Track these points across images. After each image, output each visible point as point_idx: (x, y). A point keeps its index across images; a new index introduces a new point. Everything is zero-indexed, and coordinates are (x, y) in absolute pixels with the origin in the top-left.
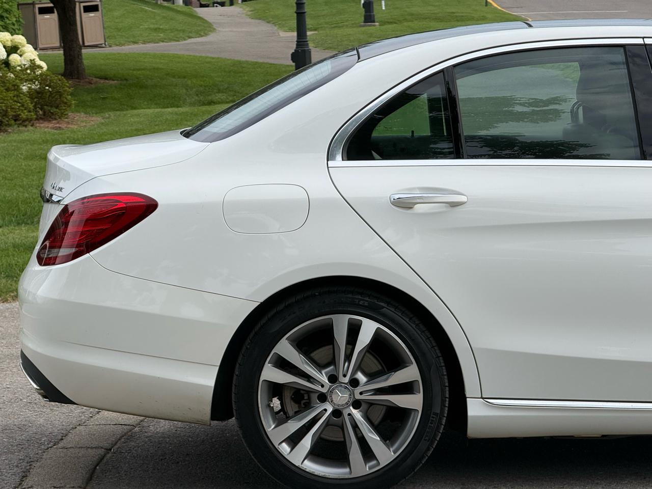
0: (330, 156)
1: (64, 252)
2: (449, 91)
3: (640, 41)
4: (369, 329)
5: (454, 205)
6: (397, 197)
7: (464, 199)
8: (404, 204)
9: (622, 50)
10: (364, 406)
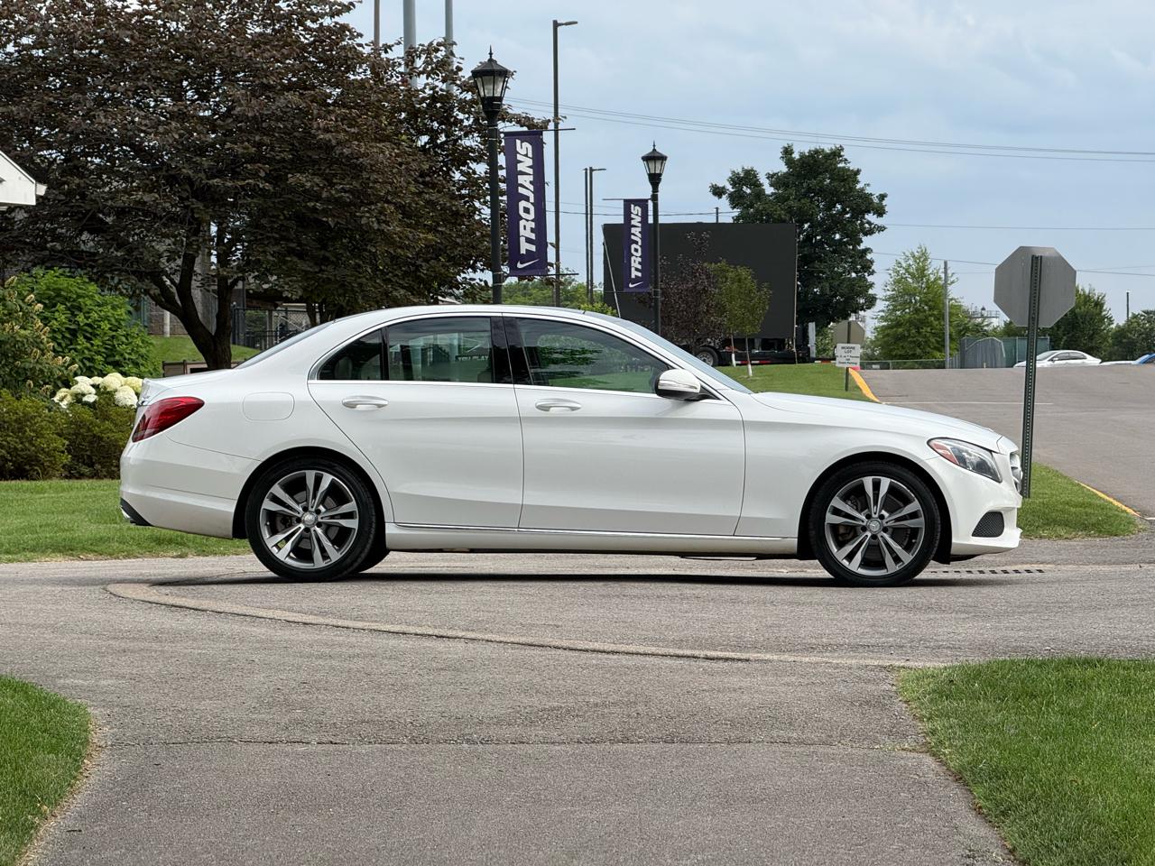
0: (310, 377)
1: (148, 431)
2: (383, 340)
3: (500, 315)
4: (327, 479)
5: (380, 406)
6: (346, 401)
7: (386, 403)
8: (350, 406)
9: (489, 319)
10: (324, 526)
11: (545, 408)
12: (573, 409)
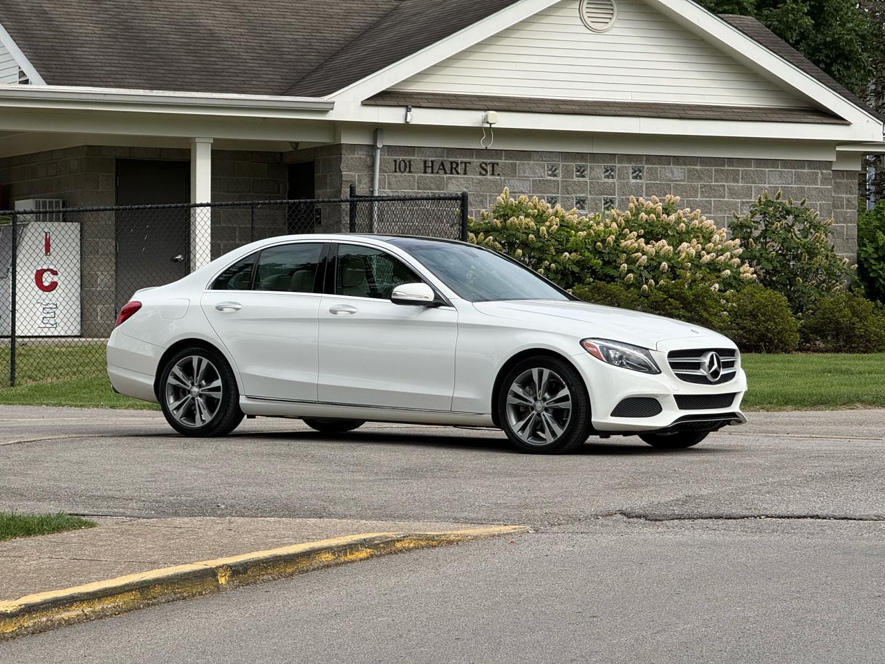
0: (207, 287)
4: (205, 362)
5: (237, 309)
6: (219, 305)
7: (241, 307)
8: (220, 309)
10: (203, 396)
11: (334, 312)
12: (352, 313)
